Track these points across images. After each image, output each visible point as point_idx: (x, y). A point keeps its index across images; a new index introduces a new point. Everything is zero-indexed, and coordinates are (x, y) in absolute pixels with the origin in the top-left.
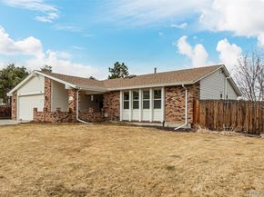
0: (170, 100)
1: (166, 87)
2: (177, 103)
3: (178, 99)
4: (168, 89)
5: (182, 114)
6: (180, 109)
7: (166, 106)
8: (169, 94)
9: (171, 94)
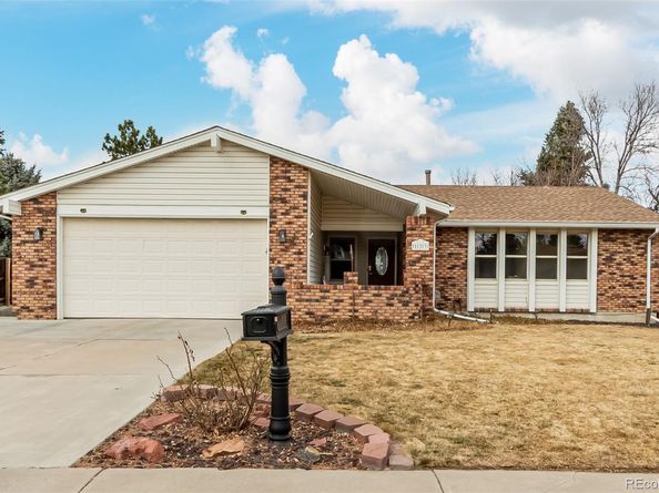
0: (610, 259)
1: (601, 230)
2: (626, 267)
3: (628, 260)
4: (607, 234)
5: (638, 293)
6: (633, 281)
7: (600, 272)
8: (608, 245)
9: (612, 247)
